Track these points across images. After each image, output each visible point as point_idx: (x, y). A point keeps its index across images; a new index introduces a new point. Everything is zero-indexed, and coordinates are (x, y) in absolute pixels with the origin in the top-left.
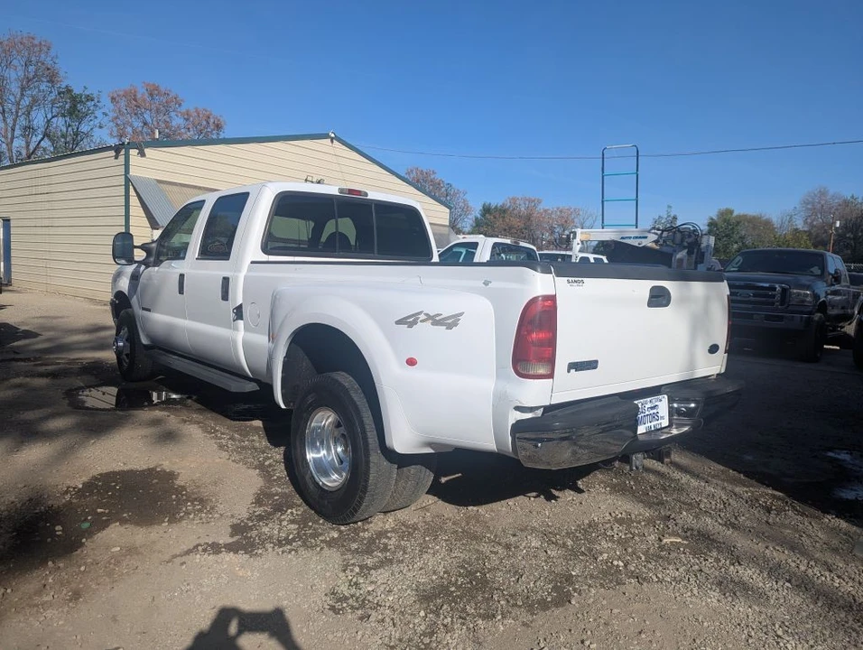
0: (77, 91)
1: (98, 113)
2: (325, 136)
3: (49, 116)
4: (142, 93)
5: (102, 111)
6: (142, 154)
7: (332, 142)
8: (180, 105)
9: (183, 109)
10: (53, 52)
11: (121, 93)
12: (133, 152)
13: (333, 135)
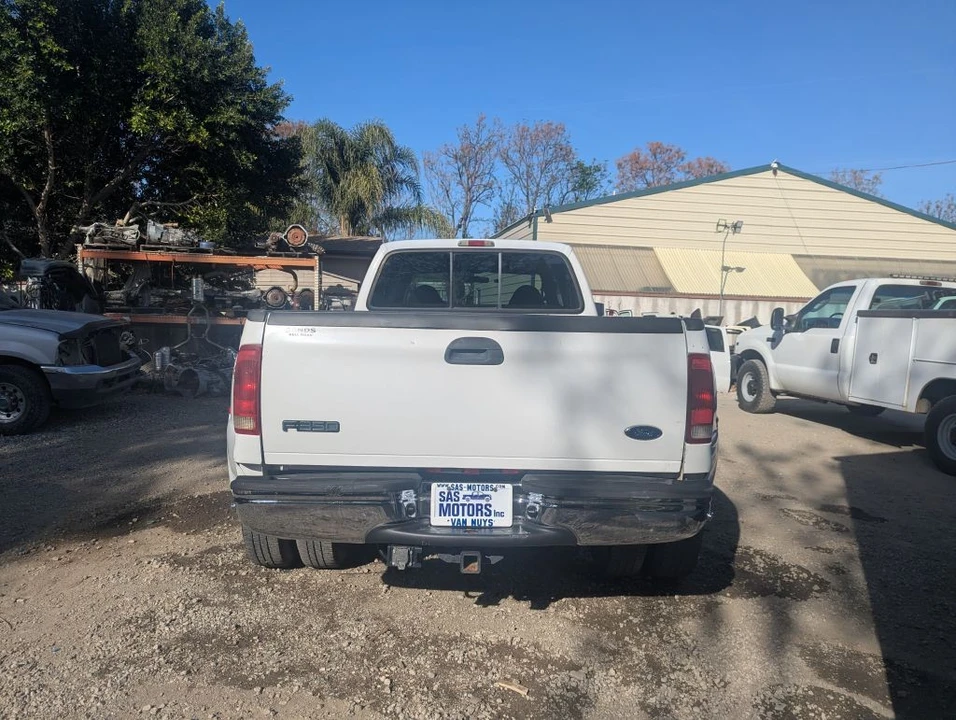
0: (587, 164)
1: (604, 182)
2: (767, 168)
3: (565, 192)
4: (645, 154)
5: (609, 178)
6: (549, 220)
7: (775, 173)
8: (683, 159)
9: (685, 162)
10: (566, 134)
11: (628, 159)
12: (541, 219)
13: (775, 166)
